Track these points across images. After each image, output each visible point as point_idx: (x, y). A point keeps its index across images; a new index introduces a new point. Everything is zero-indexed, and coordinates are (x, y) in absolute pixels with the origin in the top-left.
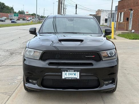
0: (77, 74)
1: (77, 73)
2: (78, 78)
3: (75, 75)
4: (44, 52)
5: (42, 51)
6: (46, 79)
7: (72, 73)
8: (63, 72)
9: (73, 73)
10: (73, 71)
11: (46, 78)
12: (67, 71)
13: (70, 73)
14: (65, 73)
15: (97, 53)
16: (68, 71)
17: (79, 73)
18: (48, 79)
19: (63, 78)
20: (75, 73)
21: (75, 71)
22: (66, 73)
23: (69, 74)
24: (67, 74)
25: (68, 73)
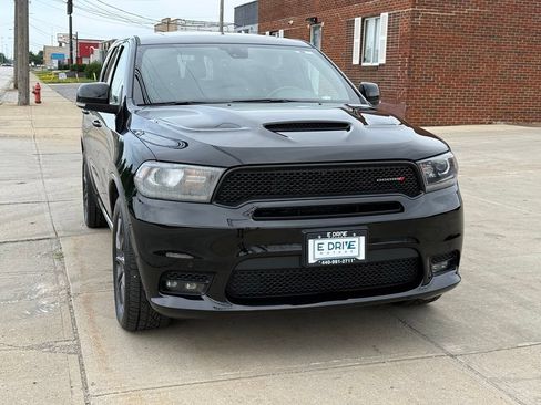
0: (356, 245)
1: (356, 239)
2: (362, 257)
3: (349, 247)
4: (232, 174)
5: (222, 170)
6: (242, 272)
7: (341, 240)
8: (311, 242)
9: (345, 240)
10: (344, 234)
11: (244, 268)
12: (325, 237)
13: (334, 241)
14: (317, 242)
15: (411, 166)
16: (328, 234)
17: (363, 238)
18: (249, 272)
19: (311, 261)
20: (349, 240)
21: (349, 235)
22: (321, 241)
23: (331, 246)
24: (325, 247)
25: (326, 242)
